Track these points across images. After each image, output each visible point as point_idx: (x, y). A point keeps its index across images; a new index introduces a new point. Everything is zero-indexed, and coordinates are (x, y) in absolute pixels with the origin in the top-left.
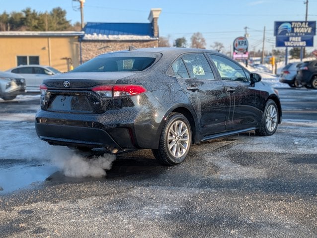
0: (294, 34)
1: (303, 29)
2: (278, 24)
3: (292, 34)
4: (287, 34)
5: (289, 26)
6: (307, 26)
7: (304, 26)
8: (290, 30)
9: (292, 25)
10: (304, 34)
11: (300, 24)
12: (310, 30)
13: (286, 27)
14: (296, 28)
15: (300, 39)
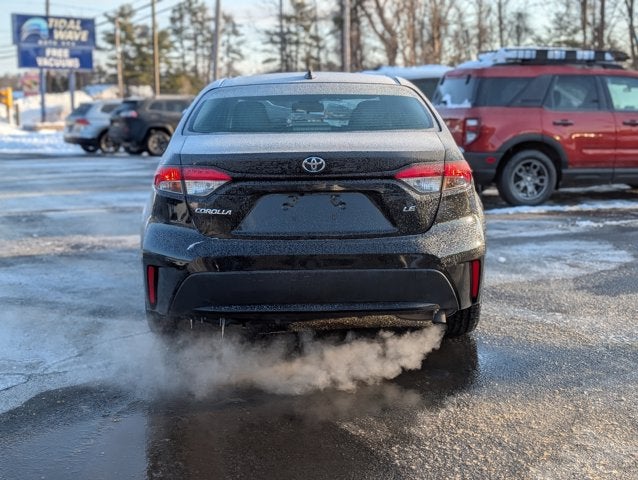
0: (55, 43)
1: (70, 33)
2: (20, 20)
3: (50, 42)
4: (40, 43)
5: (43, 24)
6: (78, 27)
7: (73, 27)
8: (46, 33)
9: (48, 22)
10: (73, 44)
11: (65, 22)
12: (84, 36)
13: (36, 27)
14: (58, 29)
15: (66, 53)
